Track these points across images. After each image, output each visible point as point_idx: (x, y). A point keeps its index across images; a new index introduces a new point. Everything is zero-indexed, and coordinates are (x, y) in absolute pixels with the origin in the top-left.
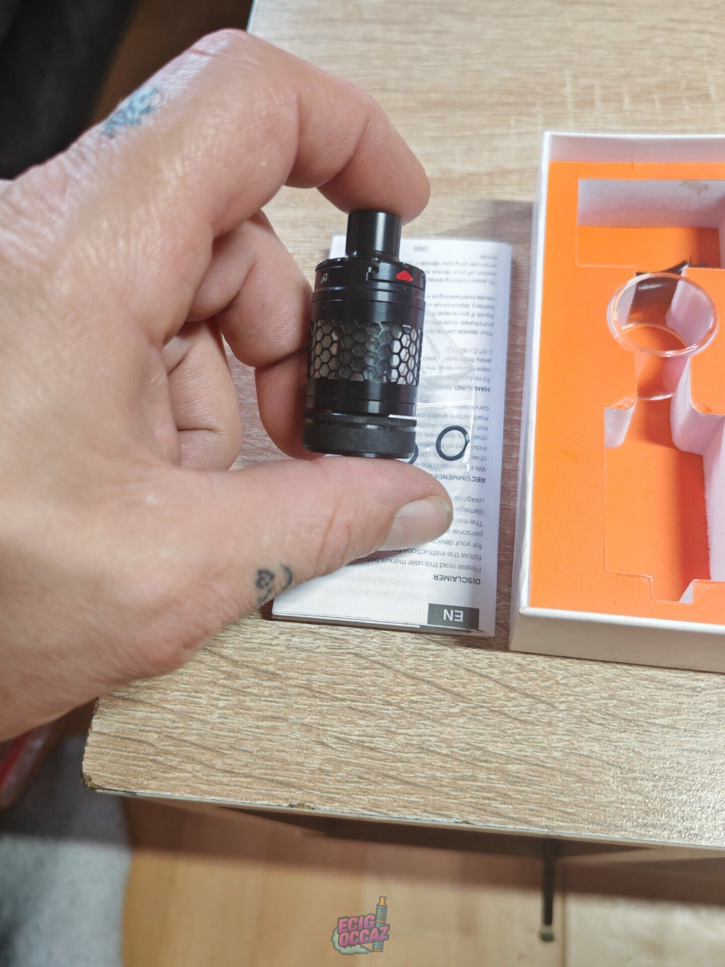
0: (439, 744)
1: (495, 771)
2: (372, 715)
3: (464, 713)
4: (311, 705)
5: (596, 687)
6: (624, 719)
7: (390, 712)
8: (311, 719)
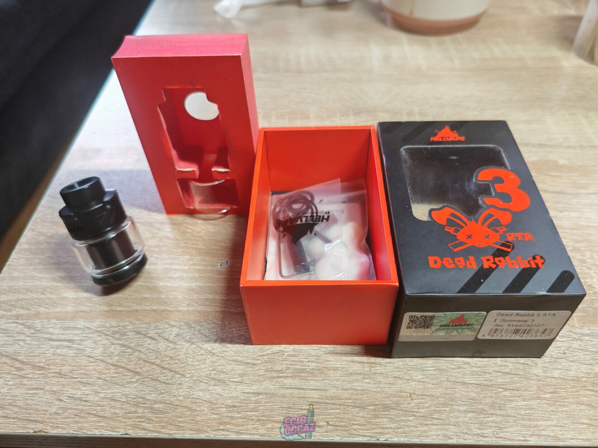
0: (122, 397)
1: (148, 408)
2: (90, 384)
3: (138, 381)
4: (58, 382)
5: (207, 366)
6: (218, 380)
7: (100, 383)
8: (57, 388)
